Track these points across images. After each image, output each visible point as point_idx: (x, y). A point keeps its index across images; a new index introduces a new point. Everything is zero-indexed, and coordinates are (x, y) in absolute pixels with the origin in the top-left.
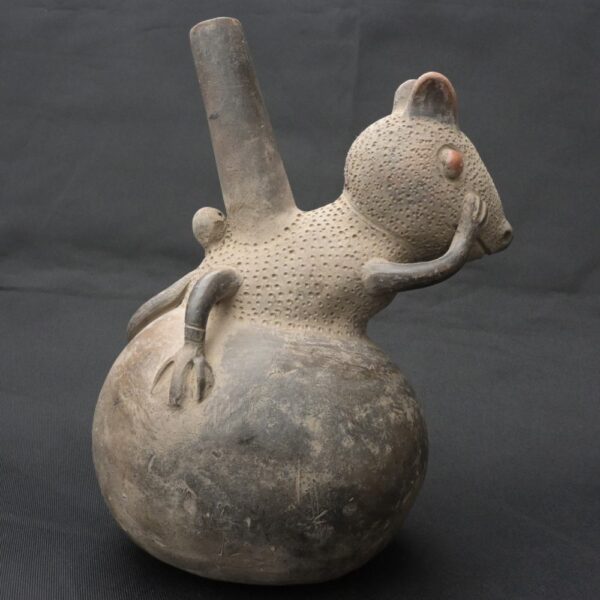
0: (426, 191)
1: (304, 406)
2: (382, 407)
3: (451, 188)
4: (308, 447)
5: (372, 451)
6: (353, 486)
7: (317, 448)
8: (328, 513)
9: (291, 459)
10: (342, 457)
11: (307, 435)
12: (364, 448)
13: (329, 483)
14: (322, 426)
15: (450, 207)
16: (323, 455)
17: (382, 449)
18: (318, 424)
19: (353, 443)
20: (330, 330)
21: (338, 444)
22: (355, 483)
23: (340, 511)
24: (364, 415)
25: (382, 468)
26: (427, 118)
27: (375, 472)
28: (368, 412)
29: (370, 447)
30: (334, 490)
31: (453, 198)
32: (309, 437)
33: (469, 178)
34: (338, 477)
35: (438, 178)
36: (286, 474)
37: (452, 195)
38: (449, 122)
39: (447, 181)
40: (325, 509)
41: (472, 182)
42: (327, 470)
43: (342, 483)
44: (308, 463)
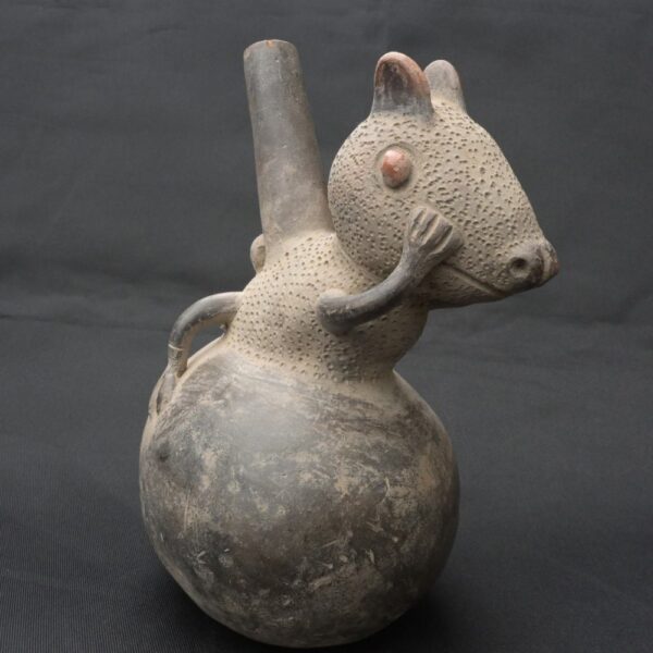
0: (358, 206)
1: (209, 438)
2: (294, 463)
3: (390, 201)
4: (199, 480)
5: (259, 506)
6: (228, 536)
7: (206, 483)
8: (206, 554)
9: (185, 487)
10: (223, 501)
11: (201, 468)
12: (249, 499)
13: (207, 524)
14: (217, 463)
15: (389, 225)
16: (209, 491)
17: (272, 509)
18: (214, 460)
19: (238, 490)
20: (294, 368)
21: (224, 485)
22: (231, 533)
23: (216, 558)
24: (263, 464)
25: (265, 529)
26: (387, 112)
27: (256, 530)
28: (272, 463)
29: (257, 500)
30: (210, 532)
31: (393, 214)
32: (202, 470)
33: (422, 184)
34: (216, 520)
35: (372, 189)
36: (180, 501)
37: (392, 210)
38: (413, 113)
39: (387, 192)
40: (204, 549)
41: (426, 191)
42: (207, 509)
43: (217, 528)
44: (196, 496)
